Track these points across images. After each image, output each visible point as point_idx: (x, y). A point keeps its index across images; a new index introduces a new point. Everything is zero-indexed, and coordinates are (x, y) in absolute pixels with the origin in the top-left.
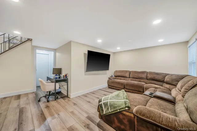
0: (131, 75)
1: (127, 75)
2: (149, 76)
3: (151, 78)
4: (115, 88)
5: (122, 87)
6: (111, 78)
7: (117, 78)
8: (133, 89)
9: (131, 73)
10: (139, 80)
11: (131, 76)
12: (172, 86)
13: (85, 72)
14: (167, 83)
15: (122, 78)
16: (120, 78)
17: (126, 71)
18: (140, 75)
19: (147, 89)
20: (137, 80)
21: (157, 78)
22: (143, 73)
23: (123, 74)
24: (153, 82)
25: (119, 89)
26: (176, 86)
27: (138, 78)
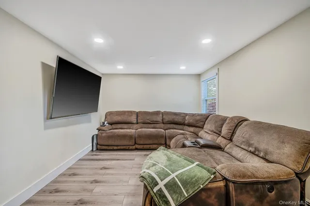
0: (139, 118)
1: (133, 119)
2: (167, 118)
4: (115, 148)
5: (131, 143)
6: (103, 128)
7: (114, 126)
8: (150, 142)
9: (140, 115)
10: (152, 125)
11: (139, 121)
12: (197, 129)
13: (45, 121)
14: (190, 125)
15: (125, 126)
16: (119, 126)
17: (131, 113)
18: (155, 118)
19: (171, 138)
20: (150, 125)
21: (176, 120)
22: (157, 113)
23: (125, 119)
24: (172, 126)
25: (125, 147)
26: (203, 128)
27: (151, 123)
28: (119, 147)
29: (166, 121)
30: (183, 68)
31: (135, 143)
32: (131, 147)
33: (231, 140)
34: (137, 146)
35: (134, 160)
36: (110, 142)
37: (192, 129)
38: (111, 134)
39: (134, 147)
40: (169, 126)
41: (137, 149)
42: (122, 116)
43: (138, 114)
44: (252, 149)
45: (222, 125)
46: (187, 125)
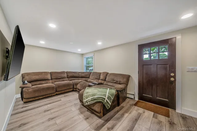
0: (52, 76)
1: (49, 77)
3: (71, 76)
5: (53, 92)
6: (26, 86)
9: (53, 74)
11: (53, 78)
14: (82, 77)
15: (43, 82)
16: (38, 83)
18: (63, 75)
21: (75, 75)
24: (73, 78)
25: (49, 95)
26: (89, 78)
27: (61, 79)
28: (44, 96)
29: (69, 76)
30: (79, 50)
31: (56, 91)
32: (53, 94)
33: (105, 80)
34: (57, 93)
35: (61, 100)
36: (37, 95)
37: (84, 79)
38: (37, 89)
39: (55, 94)
40: (71, 79)
41: (57, 95)
42: (40, 75)
43: (51, 73)
44: (115, 82)
45: (100, 75)
46: (80, 77)
